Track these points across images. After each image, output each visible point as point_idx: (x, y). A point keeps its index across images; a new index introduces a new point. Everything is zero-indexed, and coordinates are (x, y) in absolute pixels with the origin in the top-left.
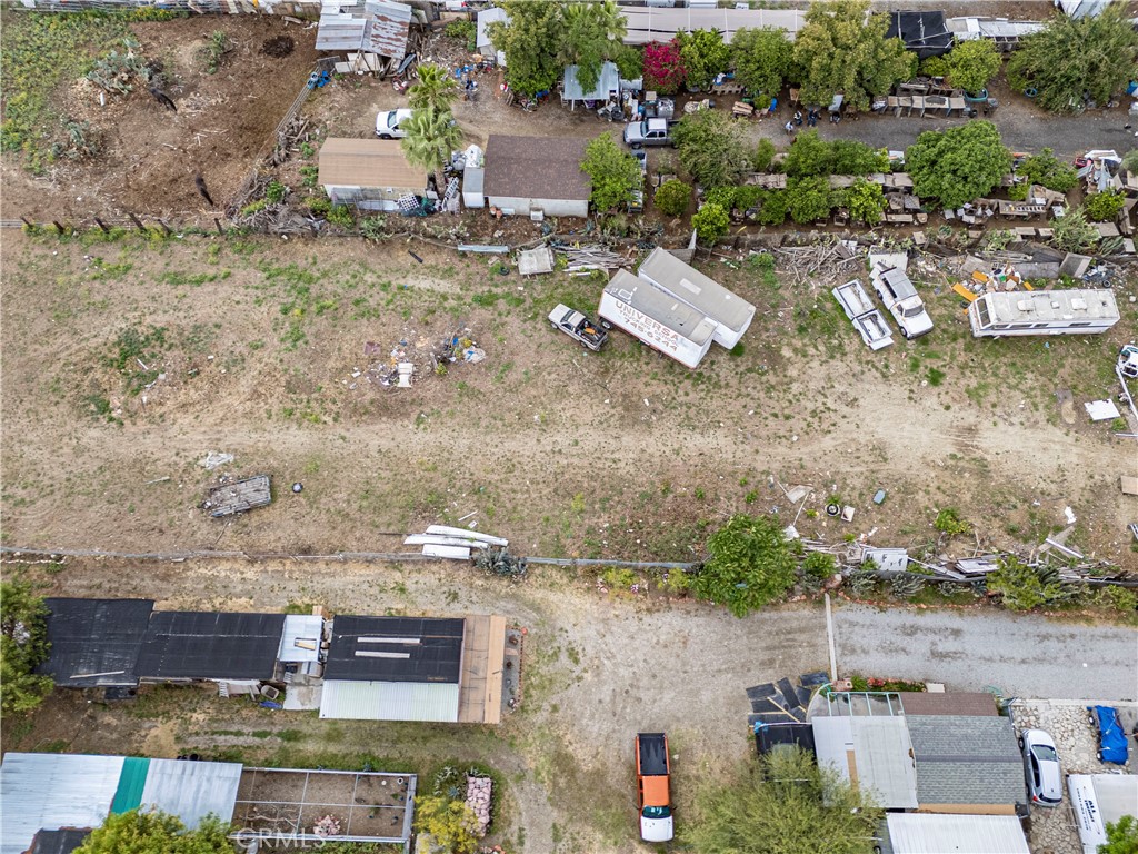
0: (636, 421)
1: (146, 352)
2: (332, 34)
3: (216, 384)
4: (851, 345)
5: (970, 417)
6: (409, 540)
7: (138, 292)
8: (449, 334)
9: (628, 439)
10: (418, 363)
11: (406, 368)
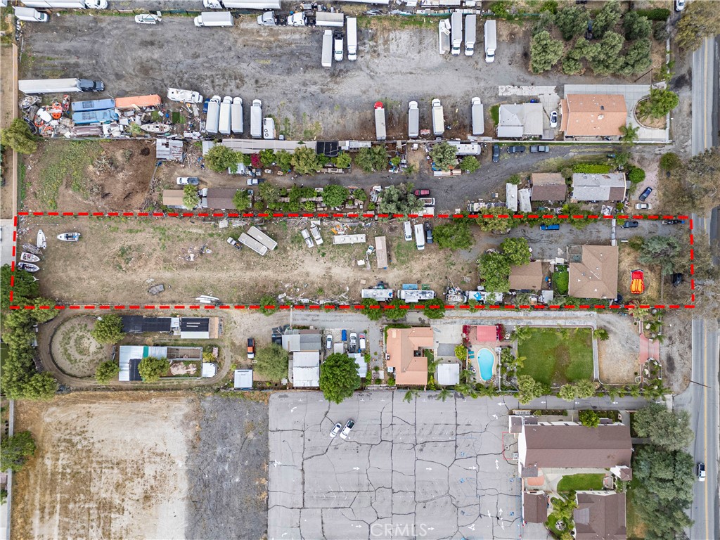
0: (250, 268)
1: (127, 252)
2: (160, 153)
3: (146, 261)
4: (304, 246)
5: (330, 265)
6: (197, 299)
7: (122, 236)
8: (202, 245)
9: (248, 273)
10: (195, 254)
11: (192, 255)
